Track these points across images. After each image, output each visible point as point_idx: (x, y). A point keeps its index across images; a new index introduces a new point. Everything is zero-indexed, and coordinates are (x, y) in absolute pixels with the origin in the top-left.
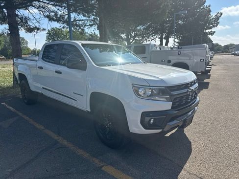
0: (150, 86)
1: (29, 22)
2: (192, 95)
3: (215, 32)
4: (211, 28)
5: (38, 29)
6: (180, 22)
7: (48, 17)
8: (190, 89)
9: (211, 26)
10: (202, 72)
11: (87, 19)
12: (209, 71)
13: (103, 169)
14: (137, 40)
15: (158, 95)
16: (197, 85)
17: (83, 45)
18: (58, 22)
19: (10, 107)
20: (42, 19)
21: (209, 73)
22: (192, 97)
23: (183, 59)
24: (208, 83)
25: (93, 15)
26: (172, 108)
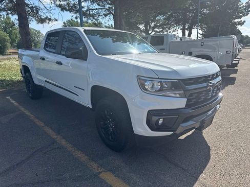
0: (159, 79)
1: (39, 12)
2: (213, 91)
3: (245, 22)
4: (240, 17)
5: (50, 20)
6: (205, 11)
7: (60, 6)
8: (211, 83)
9: (241, 15)
10: (228, 66)
11: (102, 7)
12: (236, 65)
13: (101, 176)
14: (157, 31)
15: (170, 89)
16: (220, 78)
17: (85, 31)
18: (70, 12)
19: (14, 102)
20: (54, 8)
21: (237, 66)
22: (213, 93)
23: (206, 52)
24: (234, 79)
25: (108, 4)
26: (187, 105)
